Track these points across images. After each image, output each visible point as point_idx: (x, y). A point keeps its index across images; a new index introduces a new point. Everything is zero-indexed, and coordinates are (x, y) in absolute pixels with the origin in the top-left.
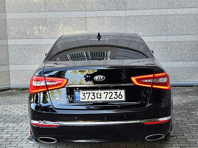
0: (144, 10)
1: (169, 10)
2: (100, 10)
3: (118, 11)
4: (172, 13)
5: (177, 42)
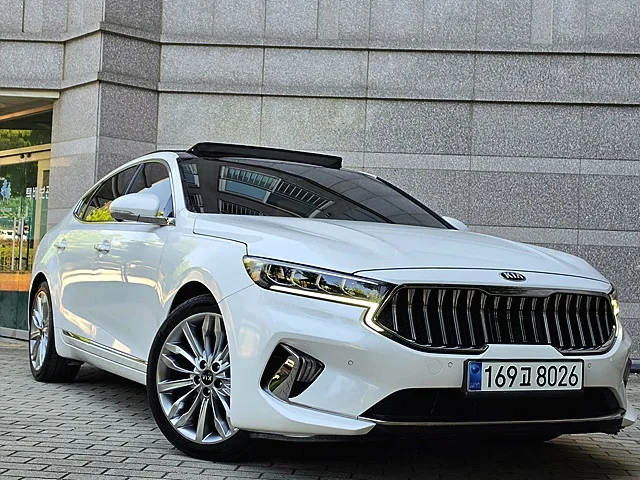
0: (520, 159)
1: (585, 163)
2: (403, 150)
3: (451, 158)
4: (595, 171)
5: (605, 248)
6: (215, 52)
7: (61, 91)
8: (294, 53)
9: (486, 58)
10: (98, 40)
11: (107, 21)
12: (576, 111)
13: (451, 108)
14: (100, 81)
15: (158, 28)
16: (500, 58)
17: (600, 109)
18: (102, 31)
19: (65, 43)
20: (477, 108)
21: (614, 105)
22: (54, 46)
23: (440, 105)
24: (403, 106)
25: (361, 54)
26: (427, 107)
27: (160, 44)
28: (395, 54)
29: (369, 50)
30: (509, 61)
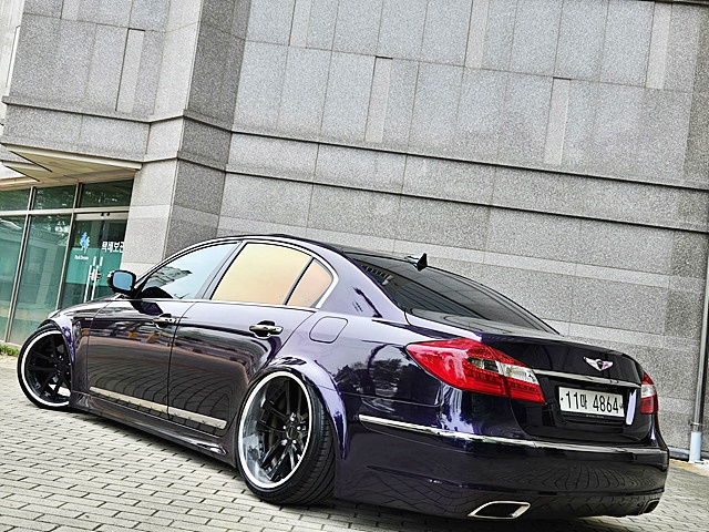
0: (526, 259)
1: (580, 267)
3: (468, 251)
4: (588, 275)
6: (277, 143)
7: (143, 164)
8: (344, 151)
9: (504, 171)
10: (180, 124)
11: (189, 109)
12: (576, 223)
13: (472, 210)
14: (178, 159)
15: (231, 118)
16: (517, 173)
17: (596, 223)
18: (184, 117)
19: (151, 124)
20: (492, 212)
21: (608, 221)
22: (141, 126)
23: (463, 206)
24: (431, 204)
25: (400, 157)
26: (451, 207)
27: (232, 133)
28: (429, 160)
29: (407, 155)
30: (524, 176)
